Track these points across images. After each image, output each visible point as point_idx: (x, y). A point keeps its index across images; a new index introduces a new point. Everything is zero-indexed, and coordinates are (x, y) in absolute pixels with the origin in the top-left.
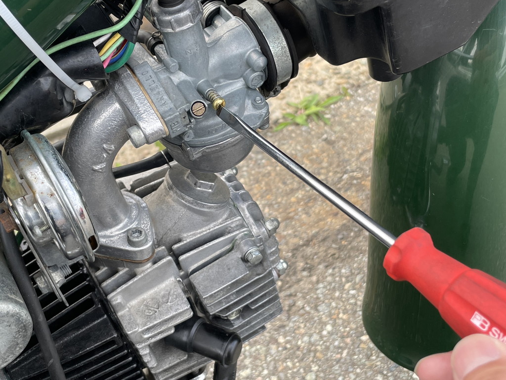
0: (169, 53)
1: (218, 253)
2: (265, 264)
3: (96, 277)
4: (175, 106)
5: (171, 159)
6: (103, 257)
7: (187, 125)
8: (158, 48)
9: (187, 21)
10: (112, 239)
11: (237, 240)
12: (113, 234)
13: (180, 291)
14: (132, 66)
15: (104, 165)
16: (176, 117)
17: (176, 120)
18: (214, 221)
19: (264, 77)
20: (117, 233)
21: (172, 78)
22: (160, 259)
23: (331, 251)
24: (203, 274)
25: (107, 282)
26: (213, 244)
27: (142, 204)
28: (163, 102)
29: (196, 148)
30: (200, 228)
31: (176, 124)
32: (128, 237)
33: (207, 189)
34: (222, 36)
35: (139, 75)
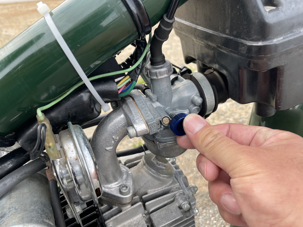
0: (152, 91)
1: (166, 202)
2: (191, 211)
3: (101, 210)
4: (154, 117)
5: (146, 149)
6: (106, 199)
7: (159, 129)
8: (146, 91)
9: (165, 73)
10: (111, 189)
11: (176, 196)
12: (112, 187)
13: (144, 222)
14: (133, 97)
15: (111, 148)
16: (154, 123)
17: (154, 125)
18: (165, 184)
19: (199, 109)
20: (114, 186)
21: (153, 104)
22: (135, 203)
23: (205, 202)
24: (157, 214)
25: (106, 214)
26: (164, 197)
27: (129, 172)
28: (148, 115)
29: (162, 143)
30: (158, 188)
31: (154, 127)
32: (120, 189)
33: (162, 166)
34: (180, 87)
35: (136, 101)
